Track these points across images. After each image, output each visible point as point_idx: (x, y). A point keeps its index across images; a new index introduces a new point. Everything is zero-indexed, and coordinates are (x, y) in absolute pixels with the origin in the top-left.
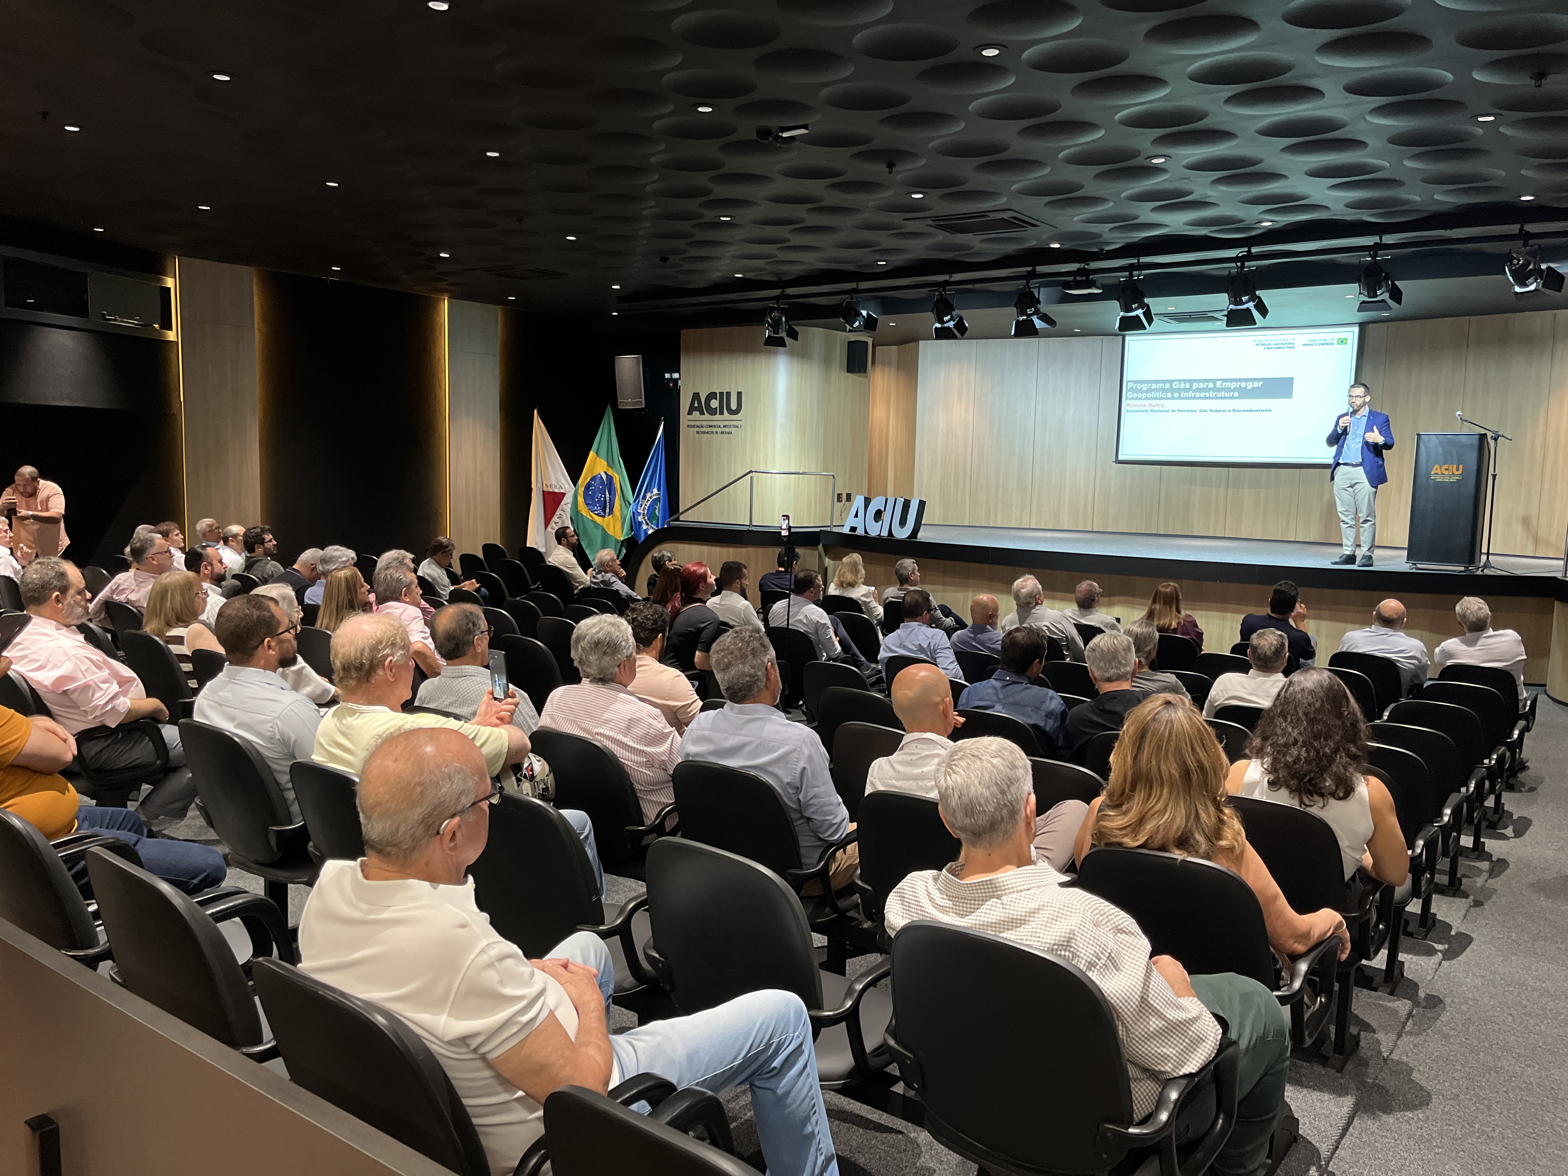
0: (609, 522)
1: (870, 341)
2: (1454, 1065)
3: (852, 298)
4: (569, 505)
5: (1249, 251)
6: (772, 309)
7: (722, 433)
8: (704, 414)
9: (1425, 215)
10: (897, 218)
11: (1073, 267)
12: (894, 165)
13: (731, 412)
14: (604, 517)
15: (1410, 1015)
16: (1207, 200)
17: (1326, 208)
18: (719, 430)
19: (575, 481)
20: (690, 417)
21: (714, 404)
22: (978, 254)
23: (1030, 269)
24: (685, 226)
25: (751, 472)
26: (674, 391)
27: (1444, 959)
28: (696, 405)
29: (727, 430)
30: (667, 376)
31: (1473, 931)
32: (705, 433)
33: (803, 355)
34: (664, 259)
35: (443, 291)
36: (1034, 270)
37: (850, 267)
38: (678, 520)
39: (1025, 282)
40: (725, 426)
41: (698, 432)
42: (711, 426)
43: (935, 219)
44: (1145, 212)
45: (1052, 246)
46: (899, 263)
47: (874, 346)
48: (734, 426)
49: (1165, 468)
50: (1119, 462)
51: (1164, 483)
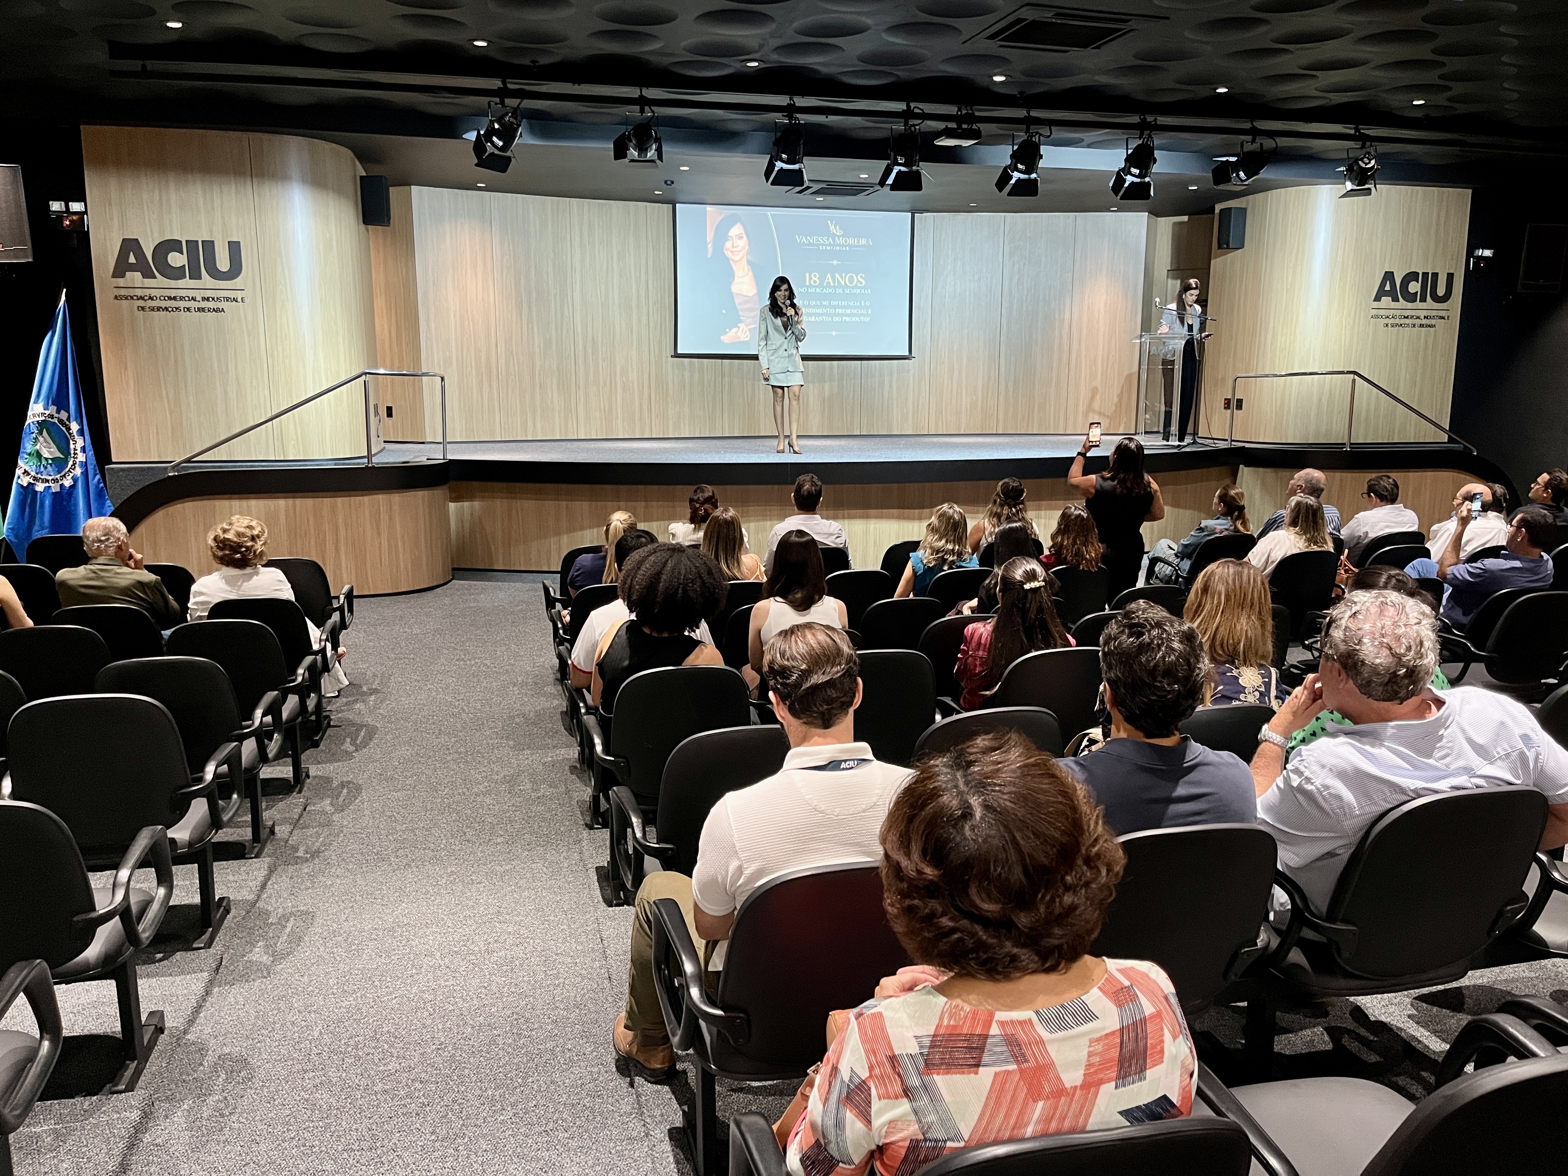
7: (200, 310)
8: (155, 278)
13: (216, 274)
18: (192, 304)
20: (121, 282)
21: (177, 259)
26: (78, 235)
28: (132, 259)
29: (211, 305)
30: (56, 206)
32: (159, 309)
40: (204, 299)
41: (143, 308)
42: (175, 298)
48: (227, 299)
49: (726, 362)
50: (677, 355)
51: (726, 379)
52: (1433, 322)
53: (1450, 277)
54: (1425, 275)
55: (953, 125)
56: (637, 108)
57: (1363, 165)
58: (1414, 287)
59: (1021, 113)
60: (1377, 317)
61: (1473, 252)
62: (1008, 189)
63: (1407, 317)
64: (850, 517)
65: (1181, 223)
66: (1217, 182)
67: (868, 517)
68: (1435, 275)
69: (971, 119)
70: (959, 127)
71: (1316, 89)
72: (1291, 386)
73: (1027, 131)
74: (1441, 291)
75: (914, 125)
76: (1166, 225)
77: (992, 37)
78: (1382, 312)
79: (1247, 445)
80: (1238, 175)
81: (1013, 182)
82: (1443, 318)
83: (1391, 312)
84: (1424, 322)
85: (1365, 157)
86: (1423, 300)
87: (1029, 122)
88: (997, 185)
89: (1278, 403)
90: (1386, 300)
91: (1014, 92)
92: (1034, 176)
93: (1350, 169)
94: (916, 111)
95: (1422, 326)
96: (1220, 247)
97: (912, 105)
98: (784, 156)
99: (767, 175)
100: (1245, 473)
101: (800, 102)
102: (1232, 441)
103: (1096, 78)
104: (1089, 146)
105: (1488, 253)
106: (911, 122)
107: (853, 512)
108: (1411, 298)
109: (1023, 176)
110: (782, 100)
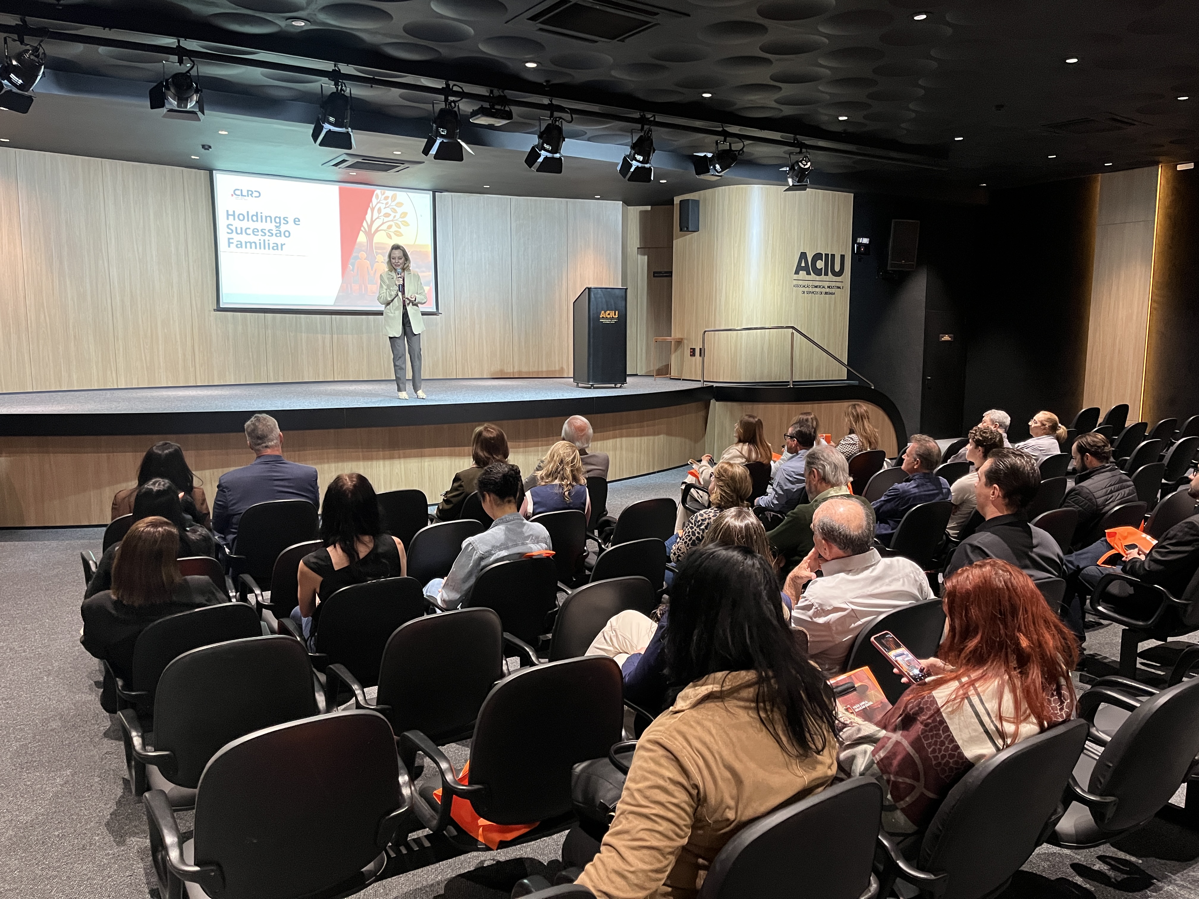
49: (269, 316)
50: (219, 309)
51: (269, 332)
52: (833, 291)
53: (843, 257)
54: (827, 255)
55: (487, 105)
56: (175, 58)
57: (802, 166)
58: (820, 264)
59: (546, 101)
60: (797, 286)
61: (856, 240)
62: (537, 165)
63: (816, 287)
64: (405, 457)
65: (646, 211)
66: (698, 173)
67: (422, 456)
68: (833, 256)
69: (504, 101)
70: (492, 107)
71: (776, 101)
72: (741, 338)
73: (552, 116)
74: (837, 268)
75: (454, 102)
76: (635, 211)
77: (533, 18)
78: (801, 283)
79: (715, 385)
80: (714, 167)
81: (540, 160)
82: (839, 288)
83: (806, 283)
84: (828, 290)
85: (803, 160)
86: (826, 274)
87: (552, 108)
88: (526, 161)
89: (733, 351)
90: (802, 273)
91: (540, 79)
92: (557, 156)
93: (792, 168)
94: (455, 88)
95: (826, 293)
96: (681, 230)
97: (451, 83)
98: (332, 119)
99: (315, 136)
100: (717, 407)
101: (346, 69)
102: (704, 381)
103: (613, 73)
104: (589, 140)
105: (866, 241)
106: (451, 98)
107: (408, 451)
108: (818, 272)
109: (549, 155)
110: (328, 66)
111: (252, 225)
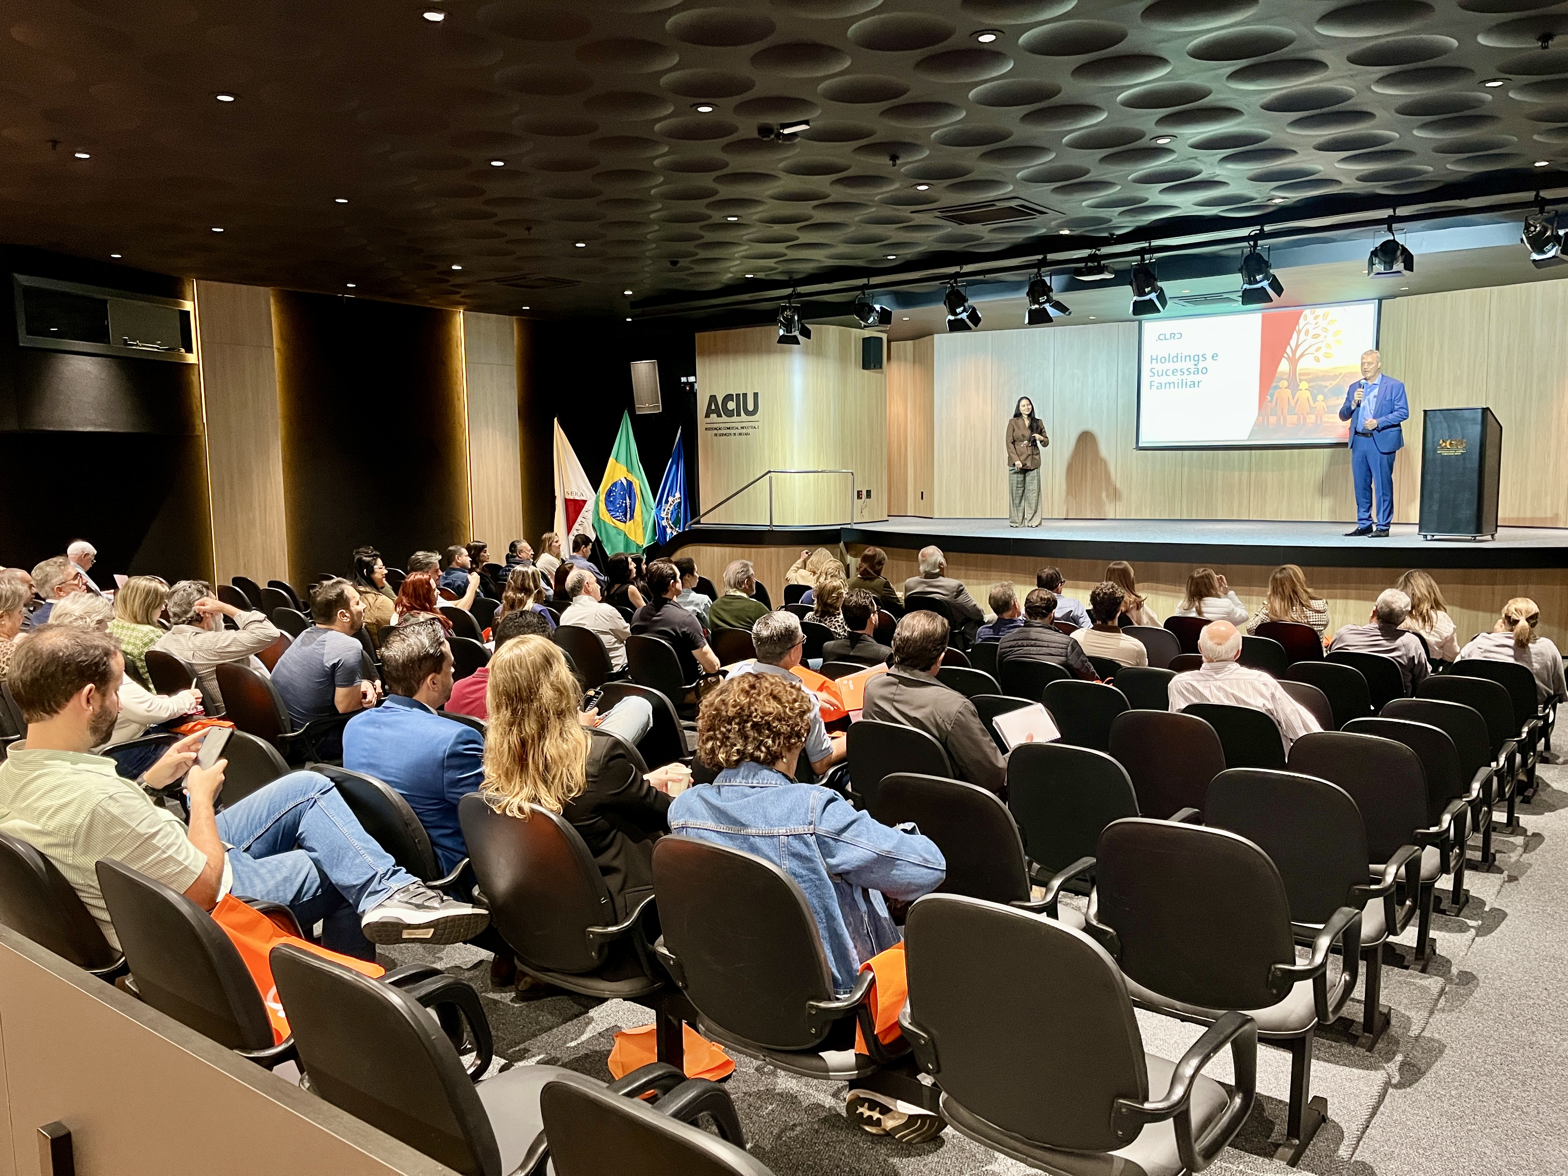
0: (630, 527)
1: (884, 336)
2: (1488, 1042)
3: (864, 294)
4: (591, 513)
5: (1262, 230)
6: (784, 308)
7: (740, 434)
8: (721, 416)
9: (1441, 184)
10: (904, 211)
11: (1085, 253)
12: (898, 158)
13: (748, 413)
14: (625, 522)
15: (1442, 992)
16: (1216, 179)
17: (1338, 182)
18: (737, 432)
19: (596, 489)
20: (708, 420)
21: (731, 405)
22: (988, 244)
23: (1040, 257)
24: (693, 228)
25: (770, 472)
26: (692, 394)
27: (1477, 935)
28: (713, 407)
29: (744, 431)
30: (683, 379)
31: (1507, 907)
32: (723, 434)
33: (819, 353)
34: (674, 263)
35: (458, 304)
36: (1045, 258)
37: (860, 263)
38: (698, 522)
39: (1036, 270)
40: (742, 428)
41: (716, 435)
42: (729, 428)
43: (943, 210)
44: (1154, 194)
45: (1061, 232)
46: (909, 257)
47: (889, 342)
48: (752, 427)
50: (1138, 448)
51: (1186, 469)
111: (1171, 366)
